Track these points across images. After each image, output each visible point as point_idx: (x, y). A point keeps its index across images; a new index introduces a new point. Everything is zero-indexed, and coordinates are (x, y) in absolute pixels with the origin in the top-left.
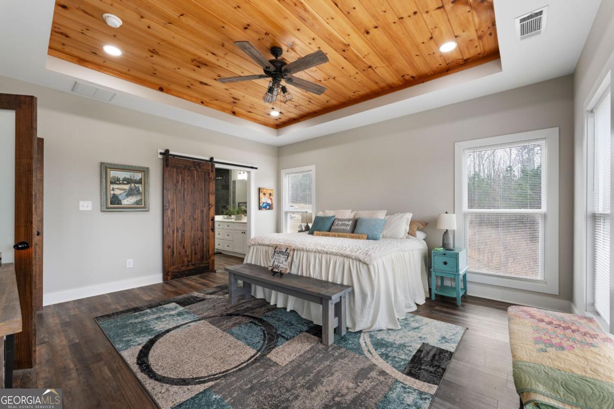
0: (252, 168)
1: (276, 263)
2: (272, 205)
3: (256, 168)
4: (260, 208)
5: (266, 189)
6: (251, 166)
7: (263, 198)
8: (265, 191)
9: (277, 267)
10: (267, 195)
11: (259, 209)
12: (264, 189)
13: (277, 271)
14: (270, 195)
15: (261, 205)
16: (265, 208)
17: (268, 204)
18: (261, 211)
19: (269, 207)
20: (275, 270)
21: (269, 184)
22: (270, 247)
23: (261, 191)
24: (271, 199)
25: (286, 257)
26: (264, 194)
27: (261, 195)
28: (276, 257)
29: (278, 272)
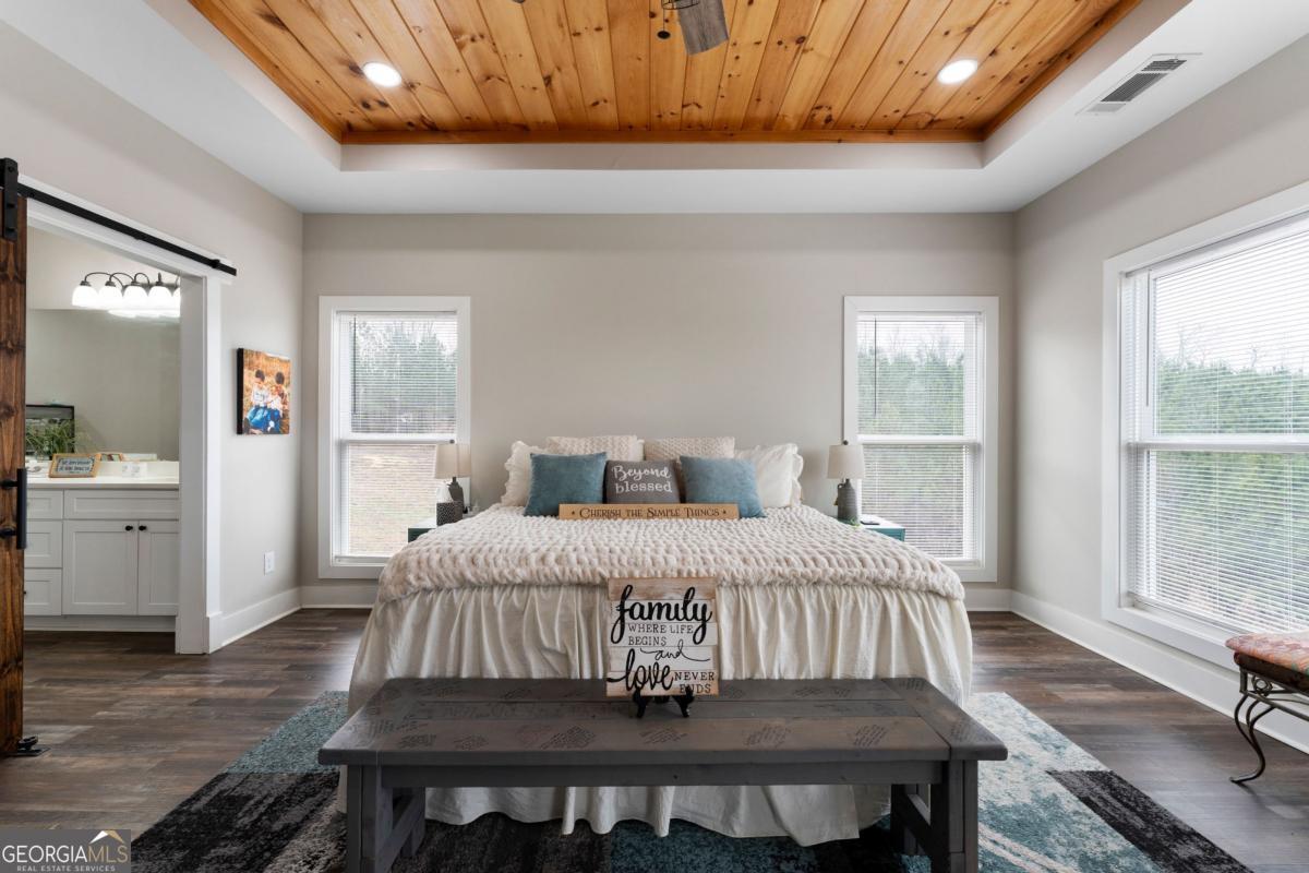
0: (215, 264)
1: (644, 660)
2: (285, 415)
3: (232, 271)
4: (241, 426)
5: (267, 358)
6: (212, 257)
7: (255, 389)
8: (261, 363)
9: (657, 675)
10: (271, 379)
11: (240, 431)
12: (258, 354)
13: (659, 691)
14: (280, 379)
15: (247, 415)
16: (262, 426)
17: (273, 414)
18: (244, 438)
19: (275, 423)
20: (647, 691)
21: (273, 341)
23: (246, 360)
24: (282, 395)
25: (696, 625)
26: (260, 375)
27: (249, 378)
28: (635, 634)
29: (664, 699)
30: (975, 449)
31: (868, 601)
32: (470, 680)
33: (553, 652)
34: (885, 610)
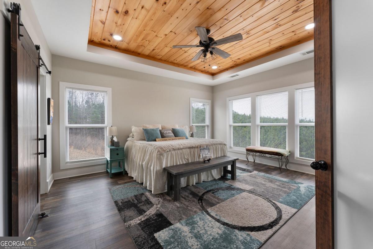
0: (50, 72)
9: (206, 157)
10: (52, 108)
11: (48, 124)
12: (51, 100)
15: (50, 119)
20: (205, 160)
22: (183, 150)
23: (51, 102)
25: (208, 150)
28: (203, 152)
30: (208, 126)
31: (220, 146)
32: (175, 166)
33: (186, 159)
34: (221, 147)
